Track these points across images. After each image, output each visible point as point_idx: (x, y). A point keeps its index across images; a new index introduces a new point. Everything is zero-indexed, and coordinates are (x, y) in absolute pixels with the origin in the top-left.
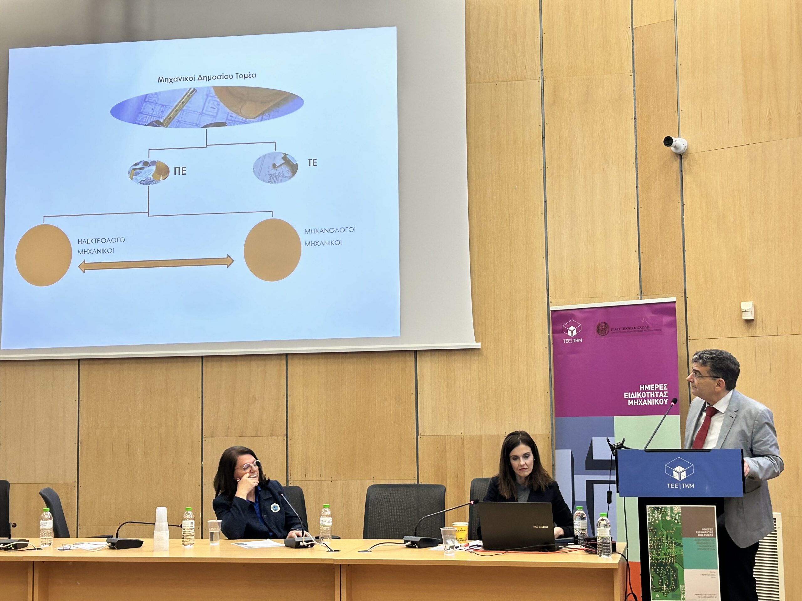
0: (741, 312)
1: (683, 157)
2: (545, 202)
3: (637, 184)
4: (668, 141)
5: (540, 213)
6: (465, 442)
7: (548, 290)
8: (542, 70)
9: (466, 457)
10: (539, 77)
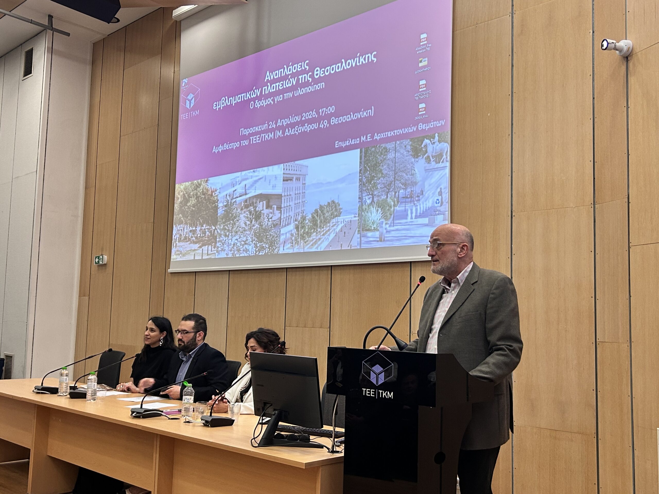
1: (628, 58)
2: (512, 124)
5: (507, 135)
8: (513, 5)
10: (510, 12)
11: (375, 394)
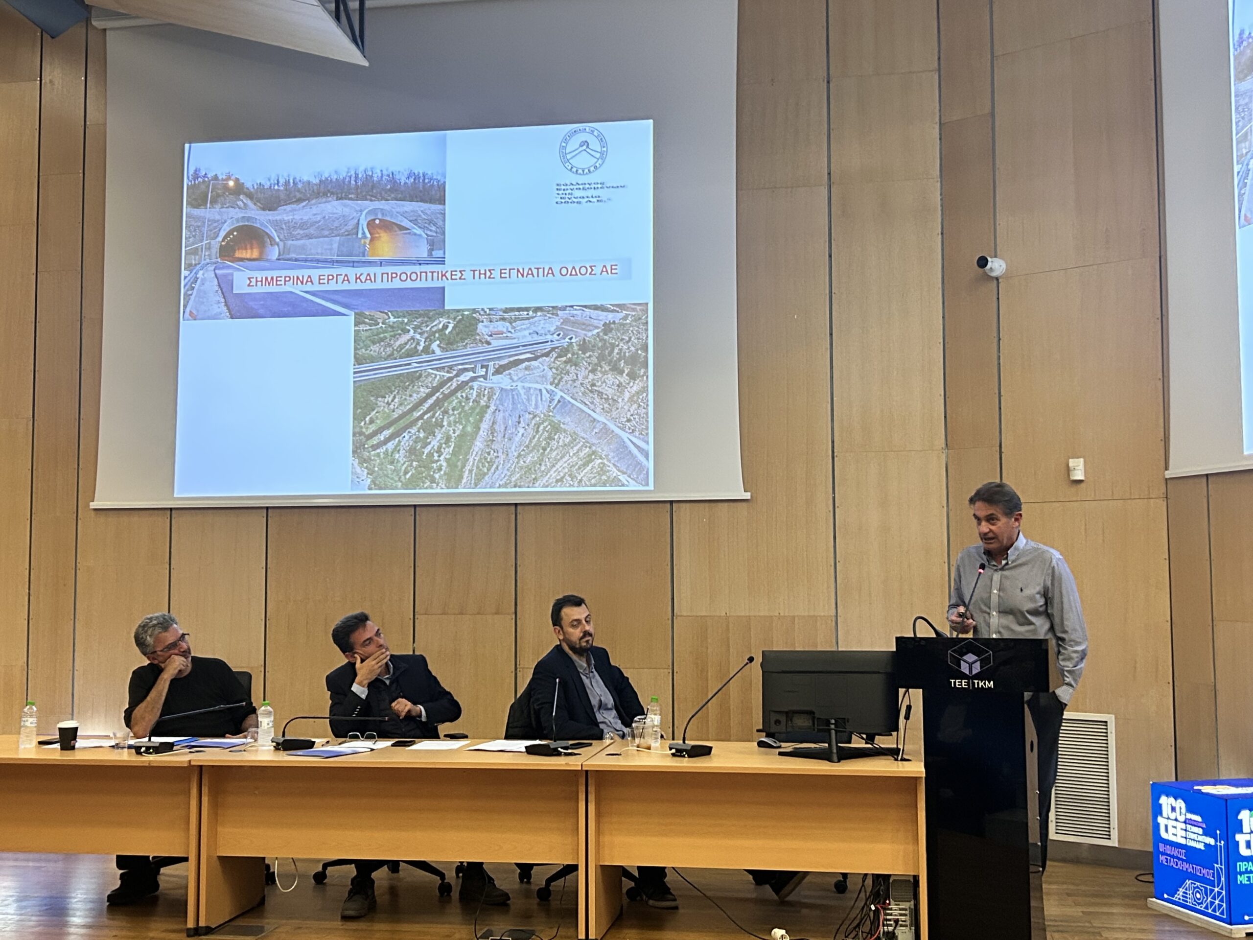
0: (1068, 470)
1: (1000, 280)
2: (831, 334)
3: (944, 314)
4: (983, 262)
6: (731, 626)
7: (833, 442)
8: (829, 174)
9: (731, 642)
10: (826, 183)
11: (968, 685)
